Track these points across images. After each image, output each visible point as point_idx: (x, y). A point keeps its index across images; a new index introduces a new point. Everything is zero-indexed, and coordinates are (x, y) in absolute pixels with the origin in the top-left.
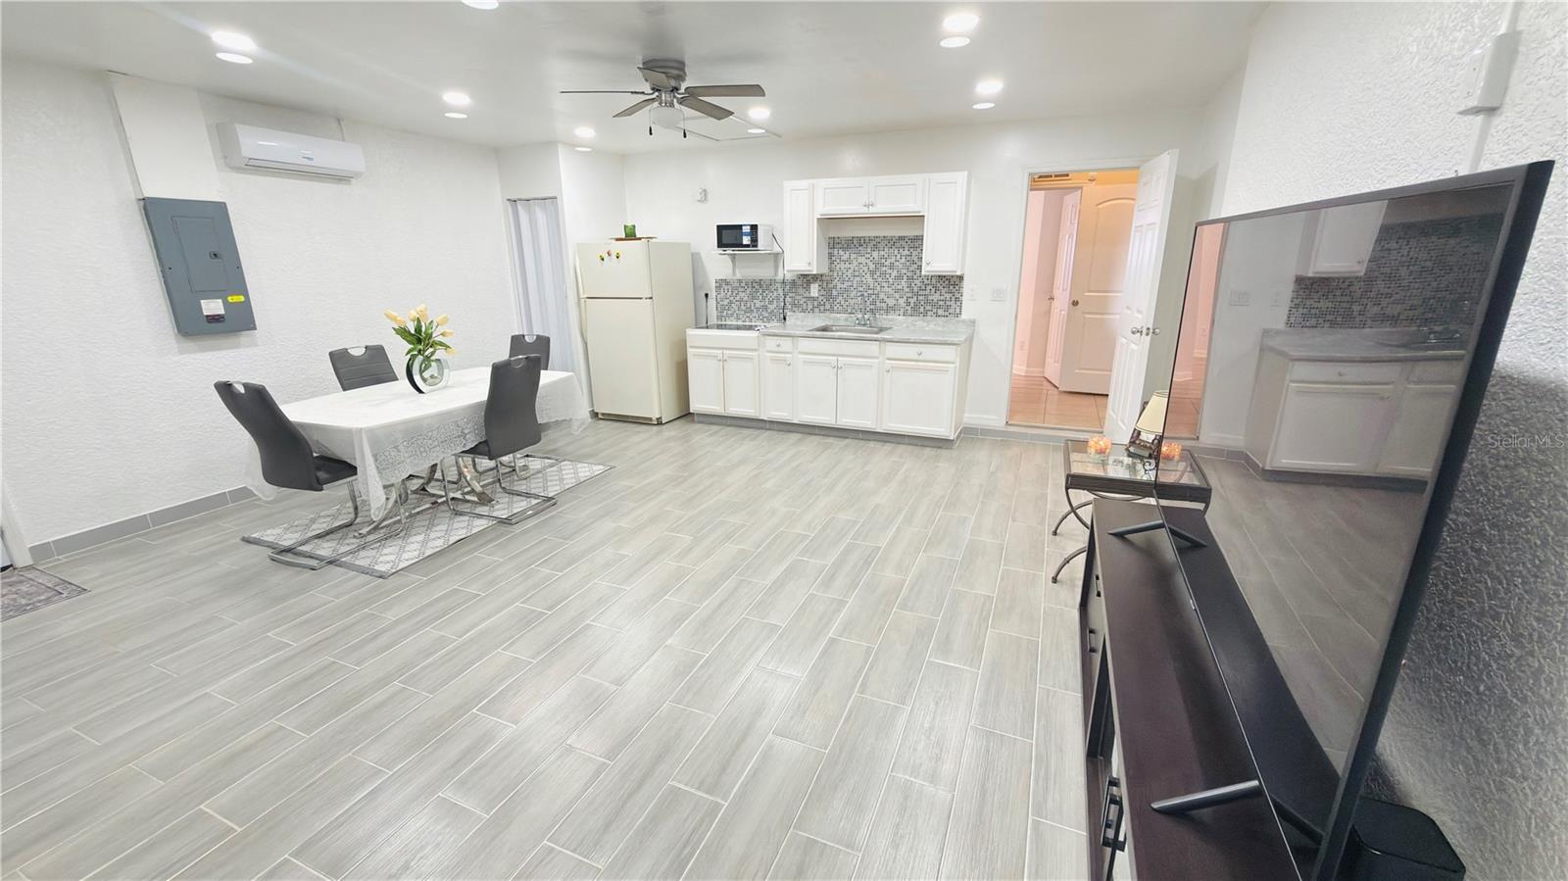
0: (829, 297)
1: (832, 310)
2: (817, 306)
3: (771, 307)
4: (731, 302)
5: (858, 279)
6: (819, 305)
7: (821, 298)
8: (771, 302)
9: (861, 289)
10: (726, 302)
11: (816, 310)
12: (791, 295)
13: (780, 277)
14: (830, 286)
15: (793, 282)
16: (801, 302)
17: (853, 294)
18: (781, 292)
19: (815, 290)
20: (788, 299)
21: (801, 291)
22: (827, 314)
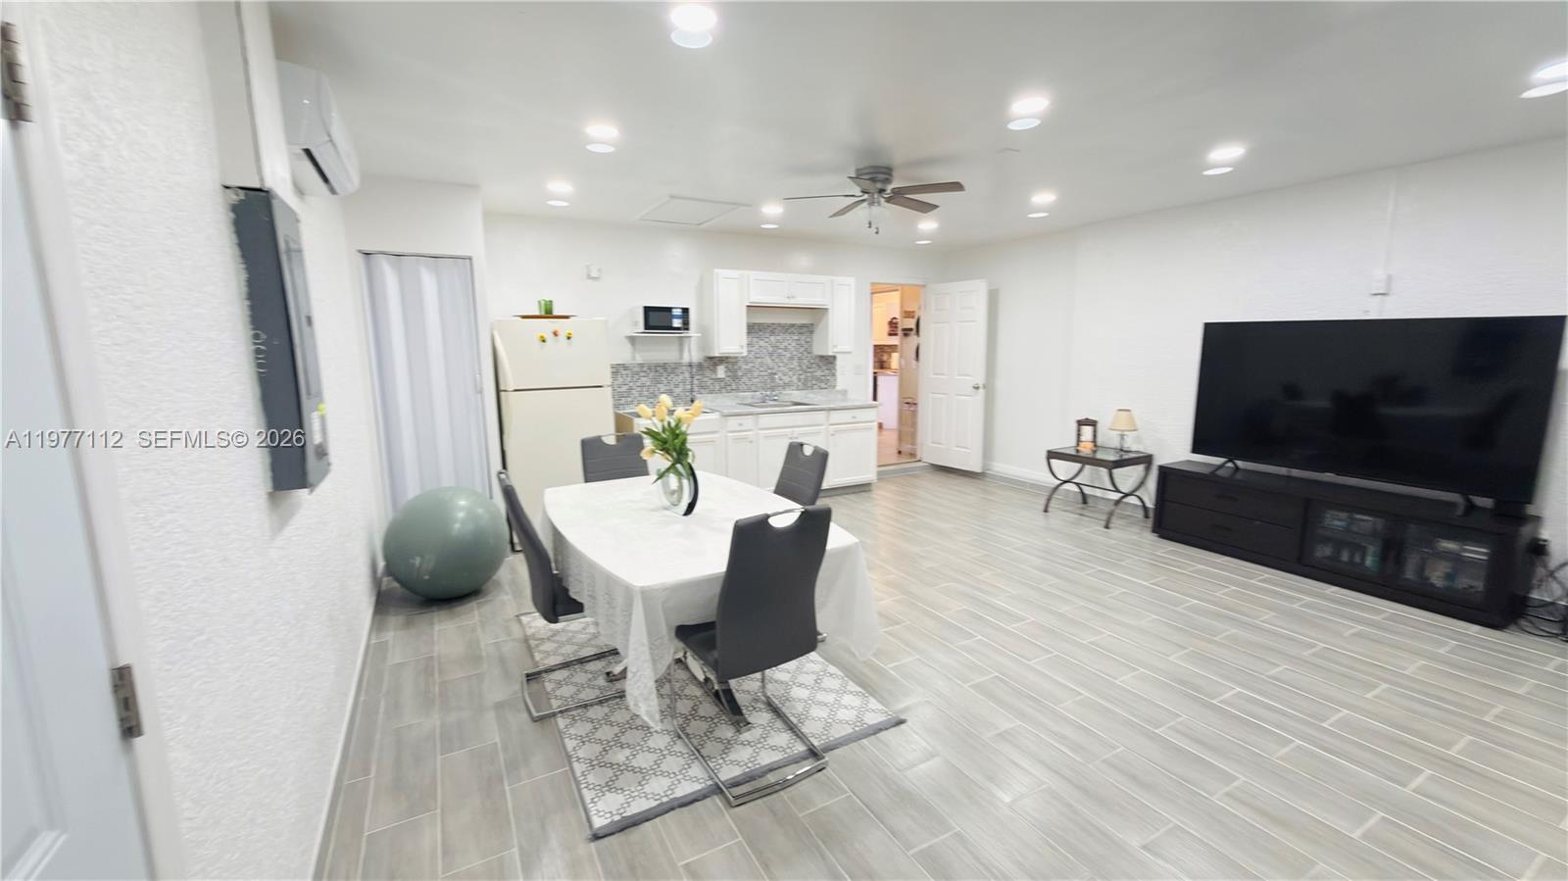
0: (735, 378)
1: (737, 390)
2: (725, 387)
3: (677, 391)
5: (759, 360)
6: (726, 385)
7: (728, 379)
8: (677, 386)
9: (762, 369)
10: (624, 388)
11: (724, 390)
12: (698, 377)
13: (686, 359)
14: (736, 367)
15: (700, 366)
16: (708, 384)
18: (687, 375)
19: (721, 372)
20: (696, 382)
21: (708, 373)
22: (734, 394)
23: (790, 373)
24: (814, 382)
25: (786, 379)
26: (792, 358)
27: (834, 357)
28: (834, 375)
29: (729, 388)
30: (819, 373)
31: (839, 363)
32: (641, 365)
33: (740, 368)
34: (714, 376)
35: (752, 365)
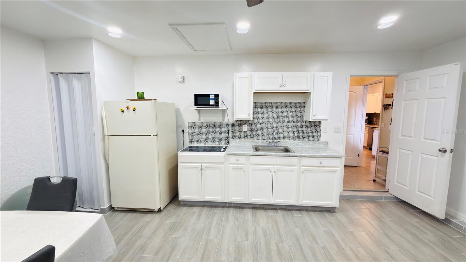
0: (253, 131)
1: (254, 138)
2: (246, 136)
3: (221, 137)
4: (197, 134)
5: (268, 122)
6: (247, 135)
7: (248, 132)
8: (220, 134)
9: (270, 127)
10: (194, 134)
11: (246, 138)
12: (231, 130)
13: (226, 121)
14: (253, 126)
15: (233, 124)
16: (238, 134)
17: (265, 130)
18: (226, 129)
19: (245, 128)
20: (230, 132)
21: (237, 128)
22: (252, 140)
23: (288, 130)
24: (304, 136)
25: (285, 134)
26: (289, 122)
27: (320, 122)
28: (318, 132)
29: (249, 137)
30: (308, 131)
31: (323, 126)
32: (203, 123)
33: (256, 126)
34: (241, 130)
35: (264, 125)
